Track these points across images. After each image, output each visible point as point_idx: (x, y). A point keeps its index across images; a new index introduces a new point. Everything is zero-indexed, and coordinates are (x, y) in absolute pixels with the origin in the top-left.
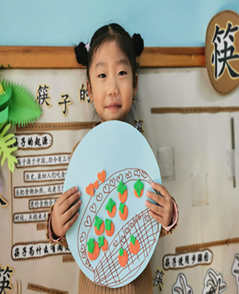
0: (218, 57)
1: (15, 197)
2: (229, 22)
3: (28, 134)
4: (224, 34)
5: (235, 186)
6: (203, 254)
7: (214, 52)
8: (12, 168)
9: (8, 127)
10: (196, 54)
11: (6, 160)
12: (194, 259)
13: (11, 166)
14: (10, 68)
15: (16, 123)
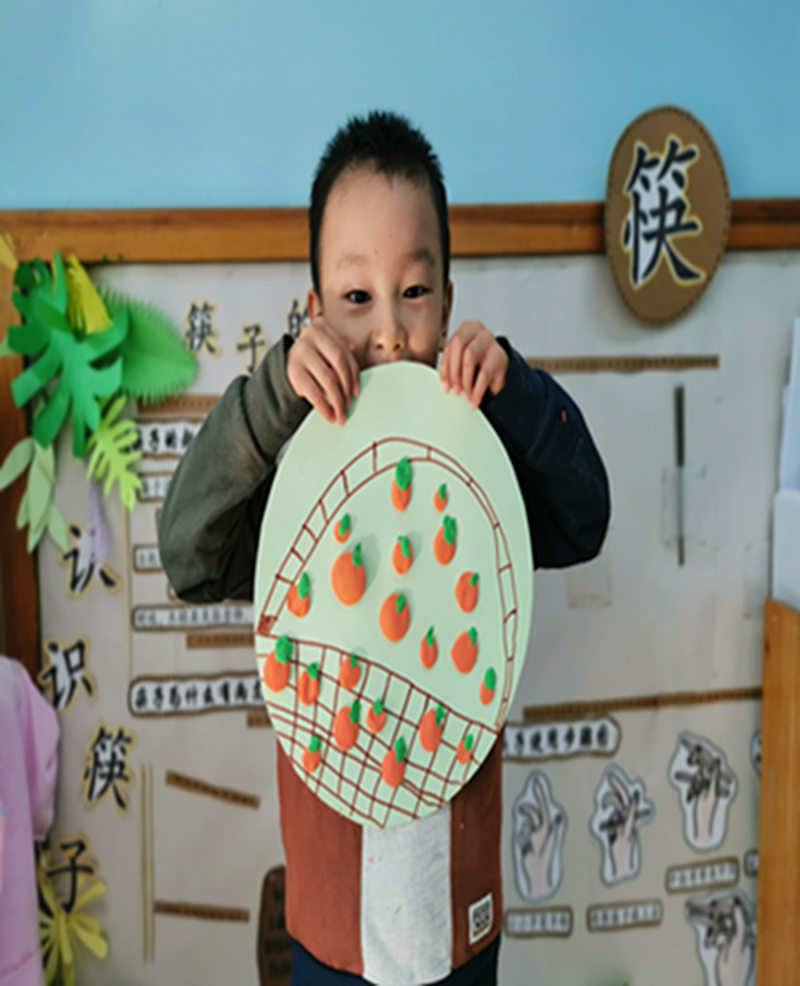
0: (643, 228)
1: (137, 570)
2: (672, 137)
3: (164, 421)
4: (657, 170)
5: (681, 560)
6: (595, 727)
7: (631, 216)
8: (130, 500)
9: (120, 404)
10: (583, 222)
11: (116, 484)
12: (570, 737)
13: (128, 496)
14: (122, 262)
15: (138, 393)
